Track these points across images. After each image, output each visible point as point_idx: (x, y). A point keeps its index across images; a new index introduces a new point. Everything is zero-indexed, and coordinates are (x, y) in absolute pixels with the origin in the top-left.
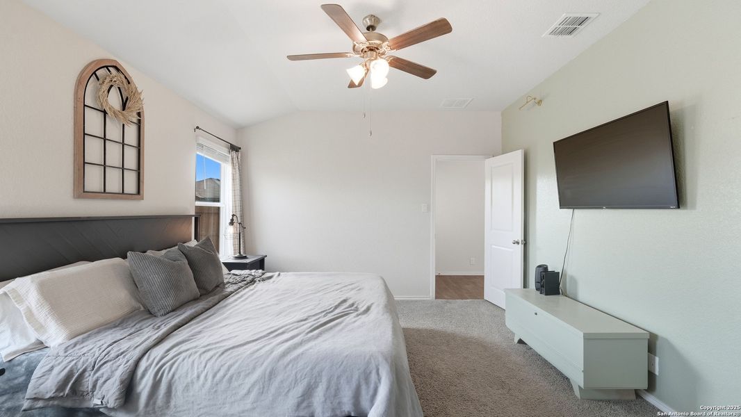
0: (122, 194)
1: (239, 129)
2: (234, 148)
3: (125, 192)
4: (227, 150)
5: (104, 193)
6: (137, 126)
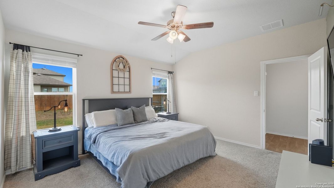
0: (125, 92)
1: (173, 65)
2: (170, 73)
3: (125, 91)
4: (167, 74)
5: (119, 92)
6: (129, 72)
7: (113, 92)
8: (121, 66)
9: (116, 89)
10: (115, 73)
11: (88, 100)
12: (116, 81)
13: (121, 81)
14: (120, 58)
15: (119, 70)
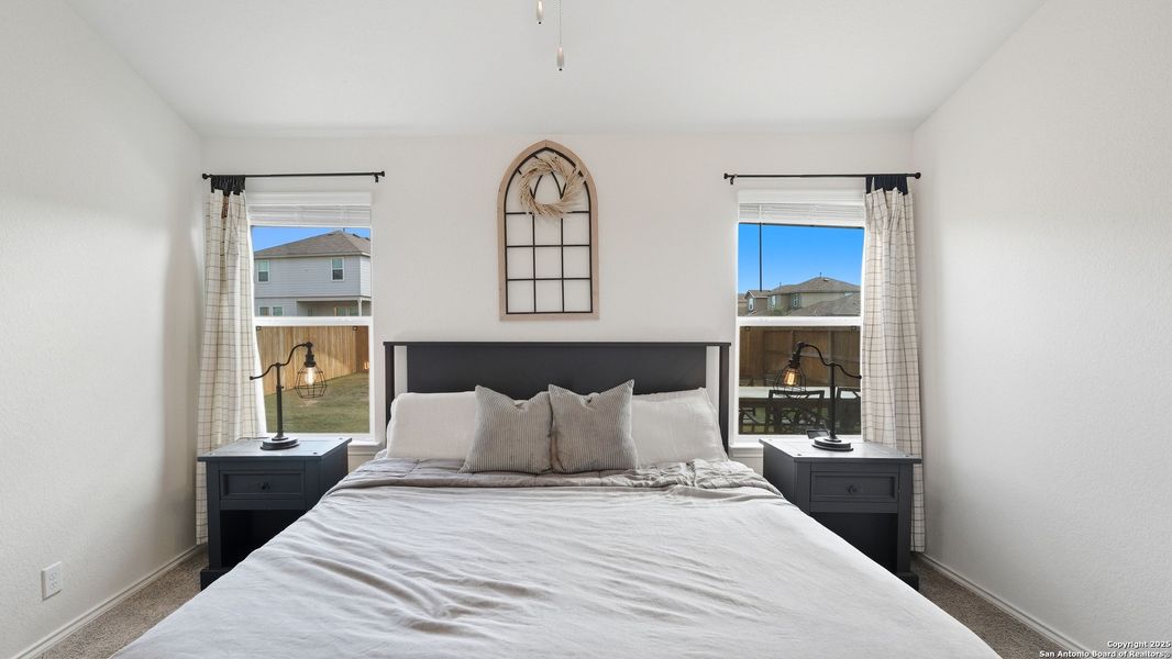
0: (564, 314)
1: (912, 127)
3: (568, 308)
5: (535, 314)
6: (587, 215)
7: (507, 313)
8: (547, 193)
9: (521, 298)
10: (520, 230)
11: (405, 347)
12: (520, 263)
13: (548, 263)
14: (545, 156)
15: (535, 212)
